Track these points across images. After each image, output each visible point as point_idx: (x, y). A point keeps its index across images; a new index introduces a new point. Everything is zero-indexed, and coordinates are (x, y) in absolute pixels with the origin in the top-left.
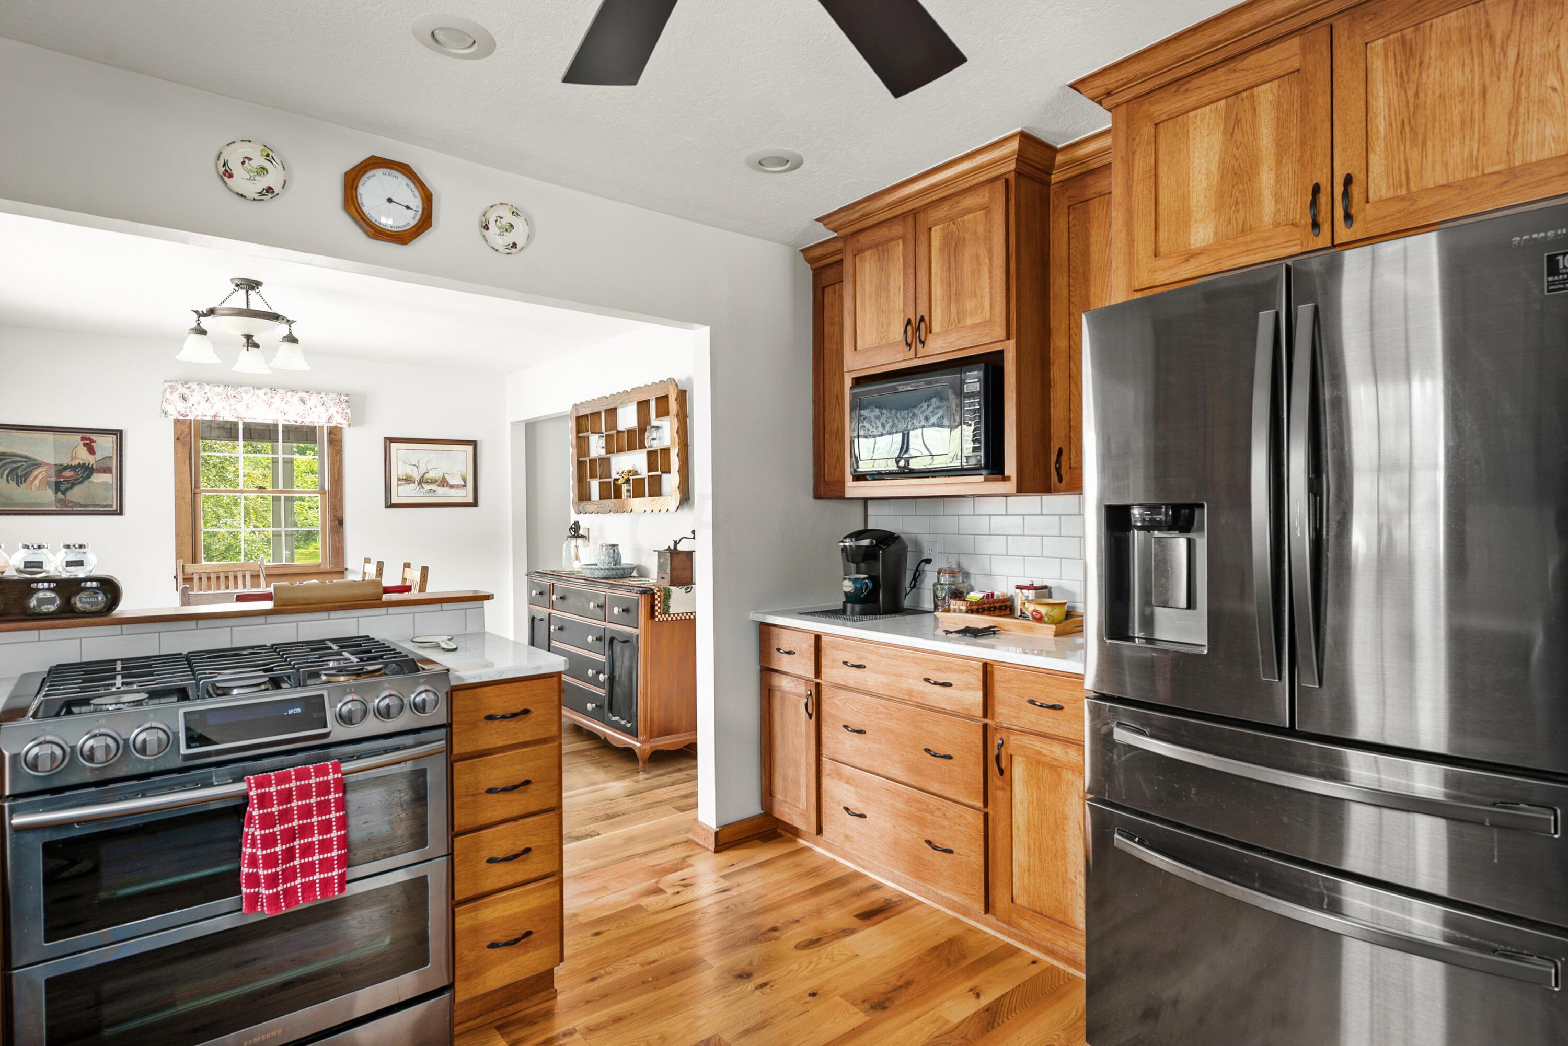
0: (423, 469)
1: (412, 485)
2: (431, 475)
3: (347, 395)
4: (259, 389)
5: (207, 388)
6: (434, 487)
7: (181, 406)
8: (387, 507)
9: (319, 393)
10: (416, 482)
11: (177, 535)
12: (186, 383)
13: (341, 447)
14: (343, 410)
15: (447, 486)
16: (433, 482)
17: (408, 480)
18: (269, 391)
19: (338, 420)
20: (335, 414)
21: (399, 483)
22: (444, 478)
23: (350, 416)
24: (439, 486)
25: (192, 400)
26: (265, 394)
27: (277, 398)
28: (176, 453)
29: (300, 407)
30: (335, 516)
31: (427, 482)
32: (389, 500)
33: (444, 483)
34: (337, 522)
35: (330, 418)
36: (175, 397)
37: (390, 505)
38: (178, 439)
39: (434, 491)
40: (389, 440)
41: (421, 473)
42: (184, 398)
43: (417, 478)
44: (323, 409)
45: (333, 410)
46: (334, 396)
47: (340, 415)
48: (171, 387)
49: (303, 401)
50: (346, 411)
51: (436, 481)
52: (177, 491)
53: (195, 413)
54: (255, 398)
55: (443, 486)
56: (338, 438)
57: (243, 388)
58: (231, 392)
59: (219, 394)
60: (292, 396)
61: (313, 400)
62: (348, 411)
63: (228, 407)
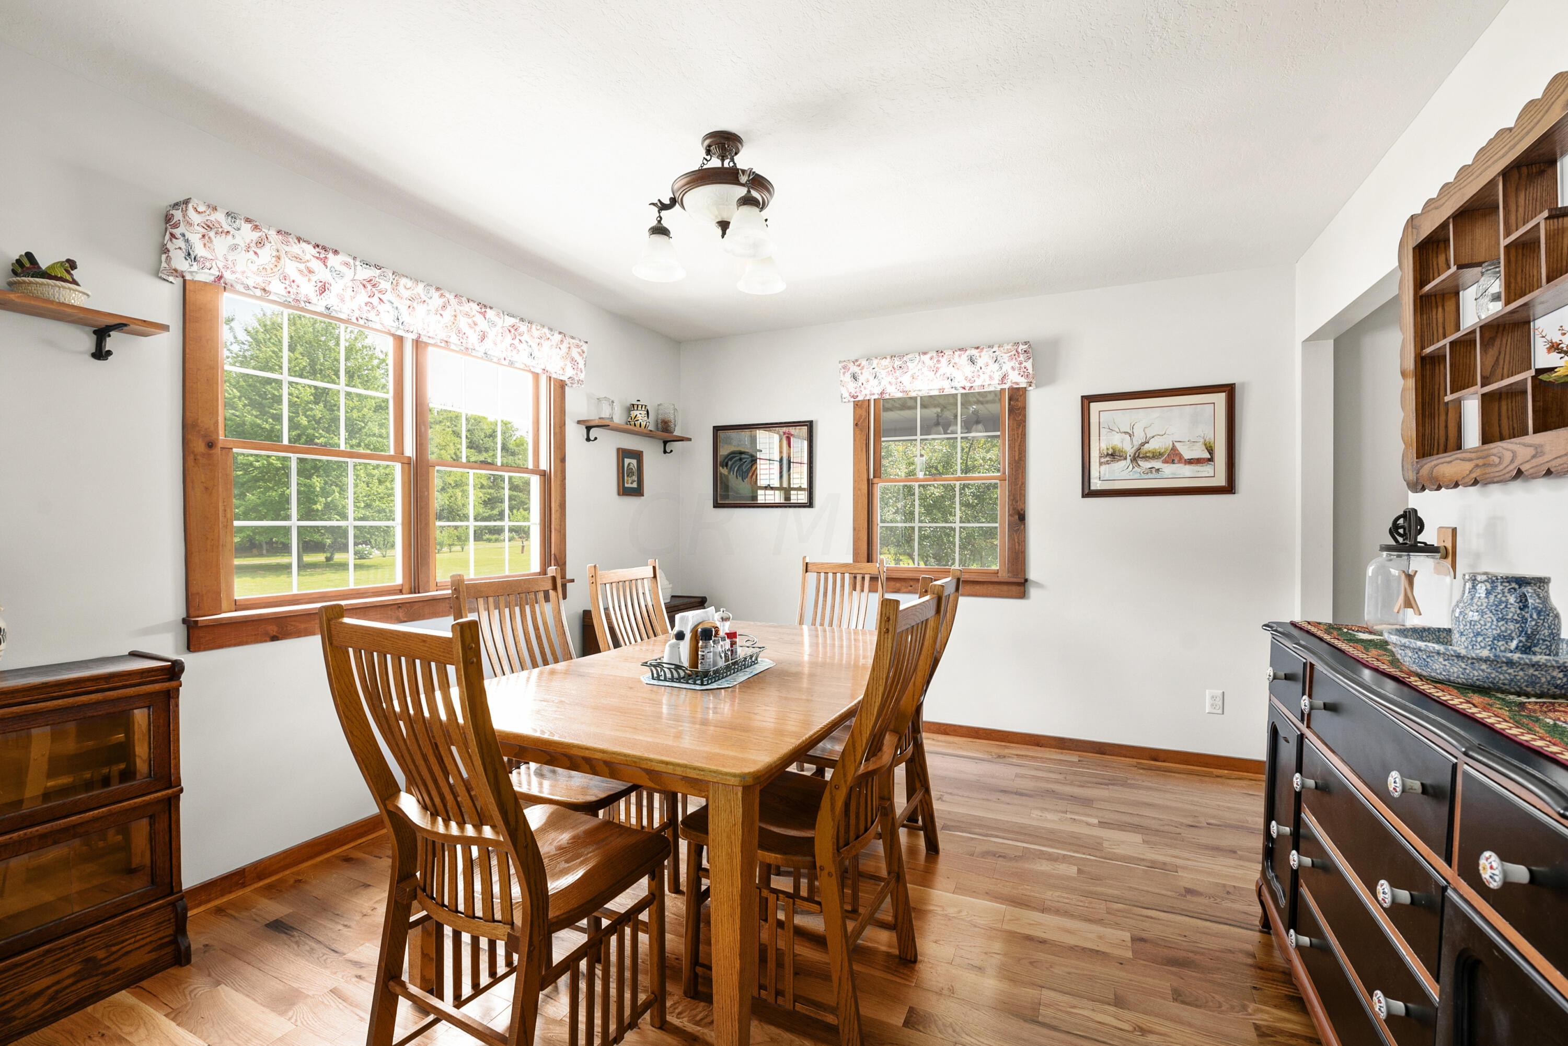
0: (1139, 438)
1: (1123, 464)
2: (1153, 445)
3: (1026, 343)
4: (925, 353)
5: (875, 362)
6: (1157, 464)
7: (852, 386)
8: (1085, 495)
9: (991, 347)
10: (1129, 458)
11: (854, 529)
12: (857, 361)
13: (1025, 416)
14: (1021, 363)
15: (1179, 462)
16: (1156, 456)
17: (1114, 455)
18: (935, 354)
19: (1016, 379)
20: (1010, 371)
21: (1103, 460)
22: (1174, 449)
23: (1030, 371)
24: (1165, 462)
25: (862, 379)
26: (931, 359)
27: (944, 361)
28: (855, 440)
29: (968, 369)
30: (1014, 509)
31: (1145, 458)
32: (1086, 484)
33: (1173, 456)
34: (1017, 517)
35: (1004, 377)
36: (847, 378)
37: (1089, 493)
38: (856, 425)
39: (1158, 470)
40: (1088, 400)
41: (1137, 443)
42: (855, 377)
43: (1130, 450)
44: (996, 366)
45: (1007, 367)
46: (1009, 347)
47: (1017, 372)
48: (844, 367)
49: (972, 360)
50: (1024, 364)
51: (1161, 454)
52: (855, 481)
53: (864, 392)
54: (920, 366)
55: (1173, 462)
56: (1020, 404)
57: (909, 356)
58: (897, 363)
59: (886, 367)
60: (960, 356)
61: (984, 358)
62: (1029, 364)
63: (893, 381)
